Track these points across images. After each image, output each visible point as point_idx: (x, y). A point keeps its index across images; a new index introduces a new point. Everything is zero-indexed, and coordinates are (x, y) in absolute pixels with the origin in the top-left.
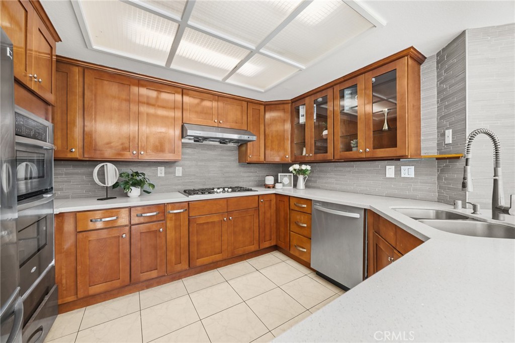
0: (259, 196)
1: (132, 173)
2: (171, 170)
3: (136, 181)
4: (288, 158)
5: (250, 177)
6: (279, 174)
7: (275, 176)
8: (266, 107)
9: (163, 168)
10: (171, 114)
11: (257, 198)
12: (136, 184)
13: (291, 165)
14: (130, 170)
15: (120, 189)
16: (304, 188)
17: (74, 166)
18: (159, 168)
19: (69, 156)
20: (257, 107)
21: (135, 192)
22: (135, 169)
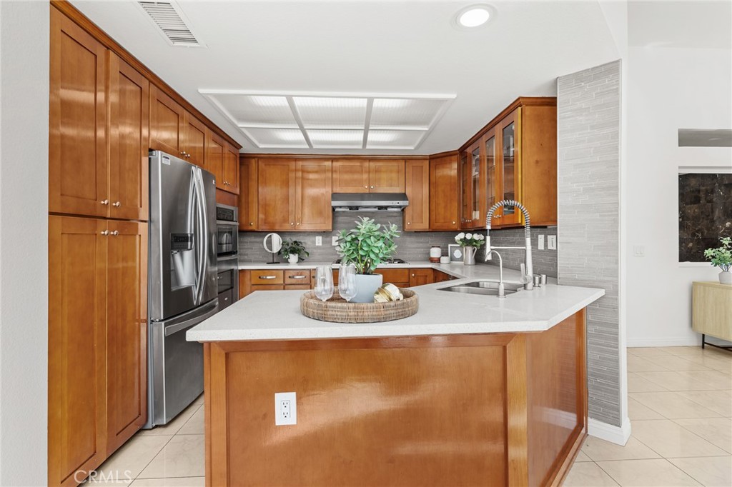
0: (409, 269)
1: (291, 242)
2: (328, 239)
3: (296, 249)
4: (454, 223)
5: (419, 248)
6: (450, 245)
7: (444, 248)
8: (432, 161)
9: (321, 238)
10: (323, 176)
11: (407, 271)
12: (293, 252)
13: (457, 232)
14: (289, 239)
15: (281, 257)
16: (473, 263)
17: (255, 236)
18: (317, 238)
19: (250, 228)
20: (418, 163)
21: (293, 258)
22: (294, 239)
